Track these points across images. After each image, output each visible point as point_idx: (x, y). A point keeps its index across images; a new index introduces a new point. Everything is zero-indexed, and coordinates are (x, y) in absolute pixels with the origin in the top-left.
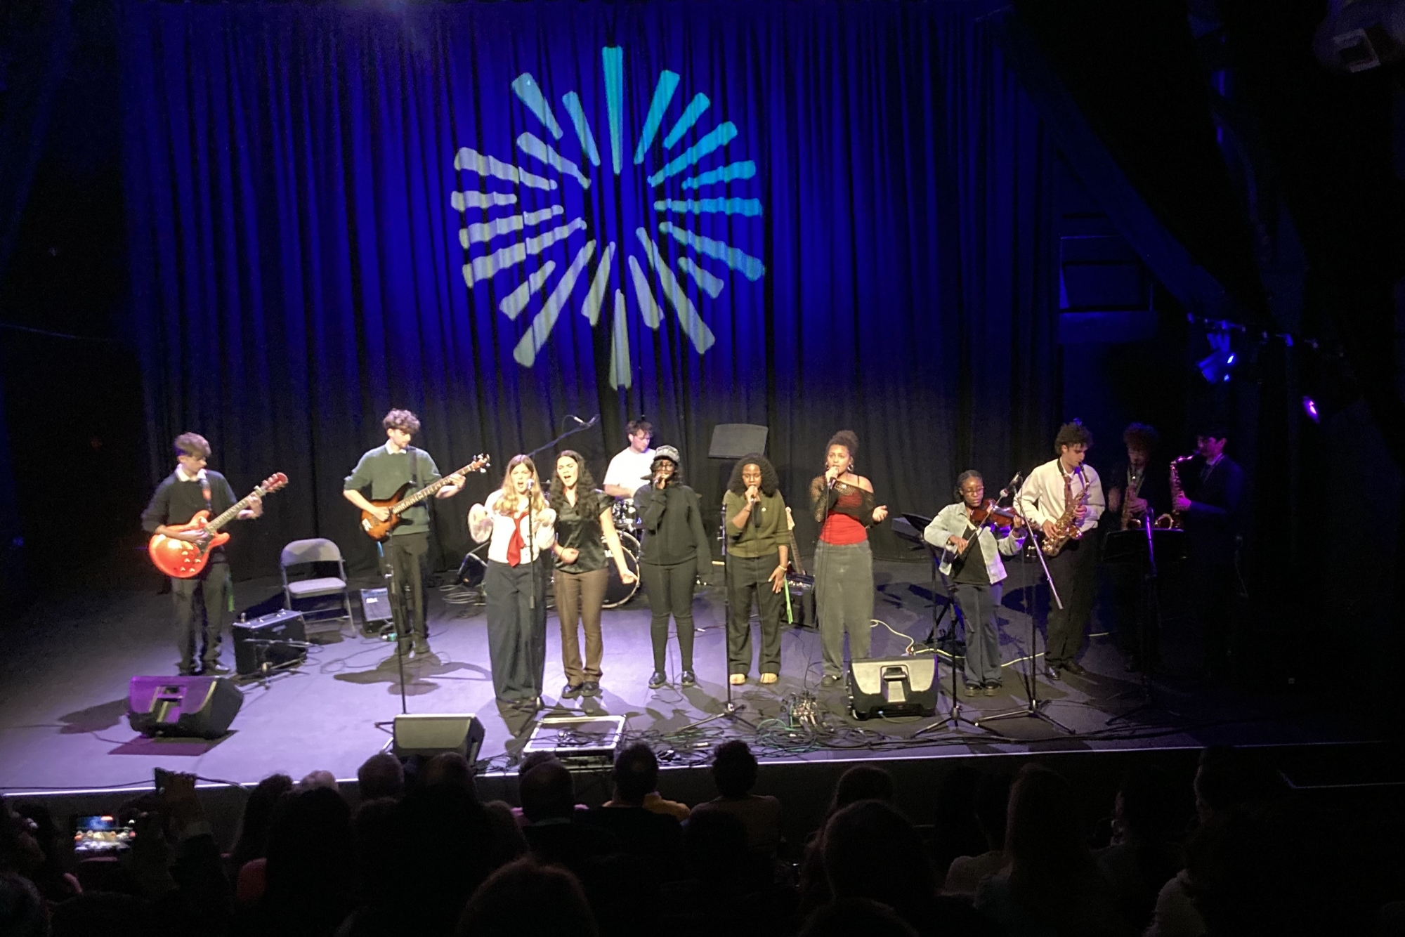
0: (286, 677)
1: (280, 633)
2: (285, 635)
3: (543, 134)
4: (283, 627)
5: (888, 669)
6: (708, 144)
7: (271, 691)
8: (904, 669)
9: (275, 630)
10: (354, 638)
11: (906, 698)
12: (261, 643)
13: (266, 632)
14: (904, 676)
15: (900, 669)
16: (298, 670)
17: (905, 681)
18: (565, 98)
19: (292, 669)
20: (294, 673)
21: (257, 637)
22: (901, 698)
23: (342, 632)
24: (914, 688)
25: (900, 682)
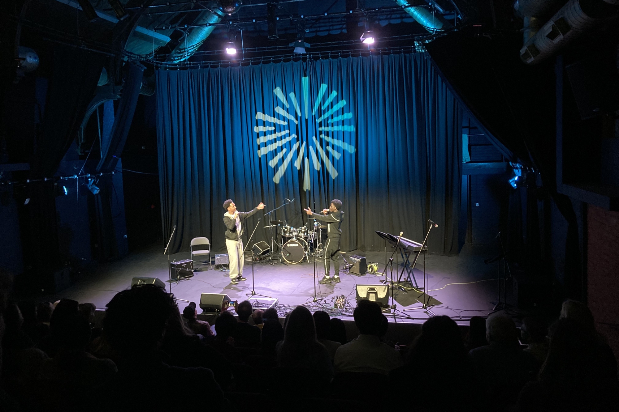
0: (185, 281)
1: (184, 266)
2: (186, 267)
3: (283, 107)
4: (186, 265)
5: (370, 289)
6: (336, 108)
7: (178, 285)
8: (376, 289)
9: (183, 265)
10: (211, 270)
11: (376, 300)
12: (178, 269)
13: (180, 266)
14: (375, 292)
15: (374, 289)
16: (189, 279)
17: (376, 293)
18: (290, 95)
19: (187, 278)
20: (187, 280)
21: (177, 267)
22: (374, 300)
23: (209, 268)
24: (379, 296)
25: (374, 294)
